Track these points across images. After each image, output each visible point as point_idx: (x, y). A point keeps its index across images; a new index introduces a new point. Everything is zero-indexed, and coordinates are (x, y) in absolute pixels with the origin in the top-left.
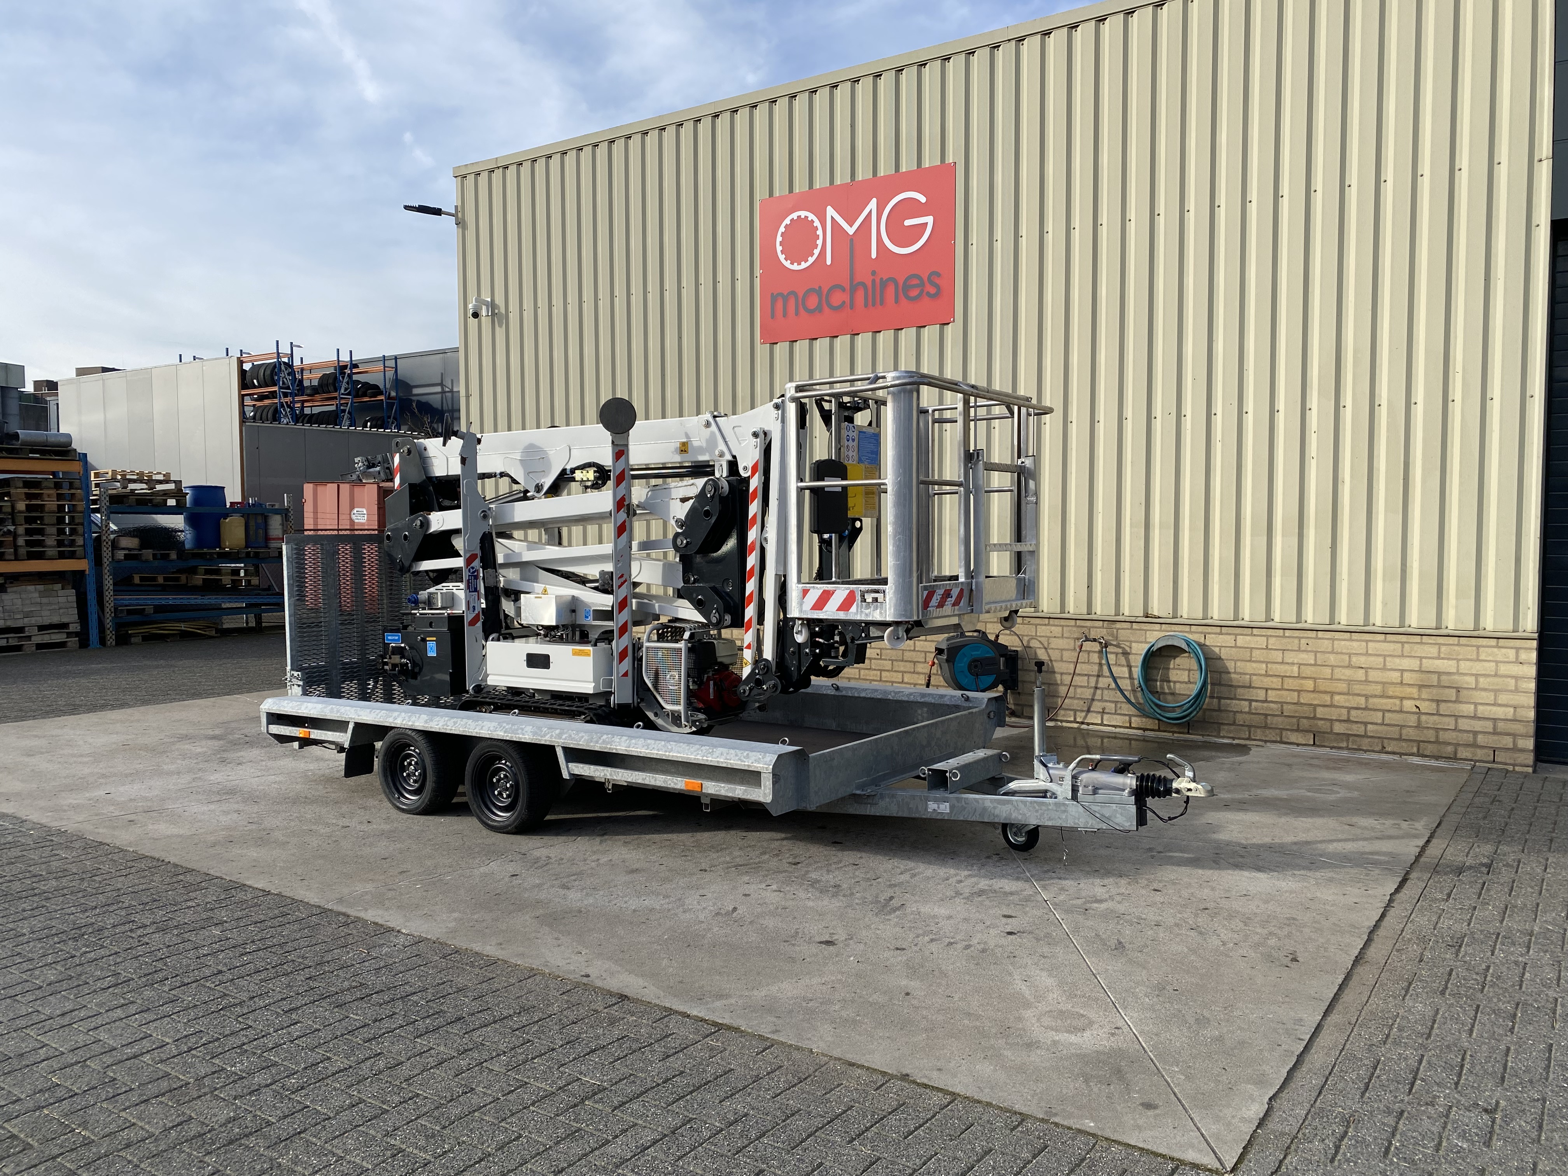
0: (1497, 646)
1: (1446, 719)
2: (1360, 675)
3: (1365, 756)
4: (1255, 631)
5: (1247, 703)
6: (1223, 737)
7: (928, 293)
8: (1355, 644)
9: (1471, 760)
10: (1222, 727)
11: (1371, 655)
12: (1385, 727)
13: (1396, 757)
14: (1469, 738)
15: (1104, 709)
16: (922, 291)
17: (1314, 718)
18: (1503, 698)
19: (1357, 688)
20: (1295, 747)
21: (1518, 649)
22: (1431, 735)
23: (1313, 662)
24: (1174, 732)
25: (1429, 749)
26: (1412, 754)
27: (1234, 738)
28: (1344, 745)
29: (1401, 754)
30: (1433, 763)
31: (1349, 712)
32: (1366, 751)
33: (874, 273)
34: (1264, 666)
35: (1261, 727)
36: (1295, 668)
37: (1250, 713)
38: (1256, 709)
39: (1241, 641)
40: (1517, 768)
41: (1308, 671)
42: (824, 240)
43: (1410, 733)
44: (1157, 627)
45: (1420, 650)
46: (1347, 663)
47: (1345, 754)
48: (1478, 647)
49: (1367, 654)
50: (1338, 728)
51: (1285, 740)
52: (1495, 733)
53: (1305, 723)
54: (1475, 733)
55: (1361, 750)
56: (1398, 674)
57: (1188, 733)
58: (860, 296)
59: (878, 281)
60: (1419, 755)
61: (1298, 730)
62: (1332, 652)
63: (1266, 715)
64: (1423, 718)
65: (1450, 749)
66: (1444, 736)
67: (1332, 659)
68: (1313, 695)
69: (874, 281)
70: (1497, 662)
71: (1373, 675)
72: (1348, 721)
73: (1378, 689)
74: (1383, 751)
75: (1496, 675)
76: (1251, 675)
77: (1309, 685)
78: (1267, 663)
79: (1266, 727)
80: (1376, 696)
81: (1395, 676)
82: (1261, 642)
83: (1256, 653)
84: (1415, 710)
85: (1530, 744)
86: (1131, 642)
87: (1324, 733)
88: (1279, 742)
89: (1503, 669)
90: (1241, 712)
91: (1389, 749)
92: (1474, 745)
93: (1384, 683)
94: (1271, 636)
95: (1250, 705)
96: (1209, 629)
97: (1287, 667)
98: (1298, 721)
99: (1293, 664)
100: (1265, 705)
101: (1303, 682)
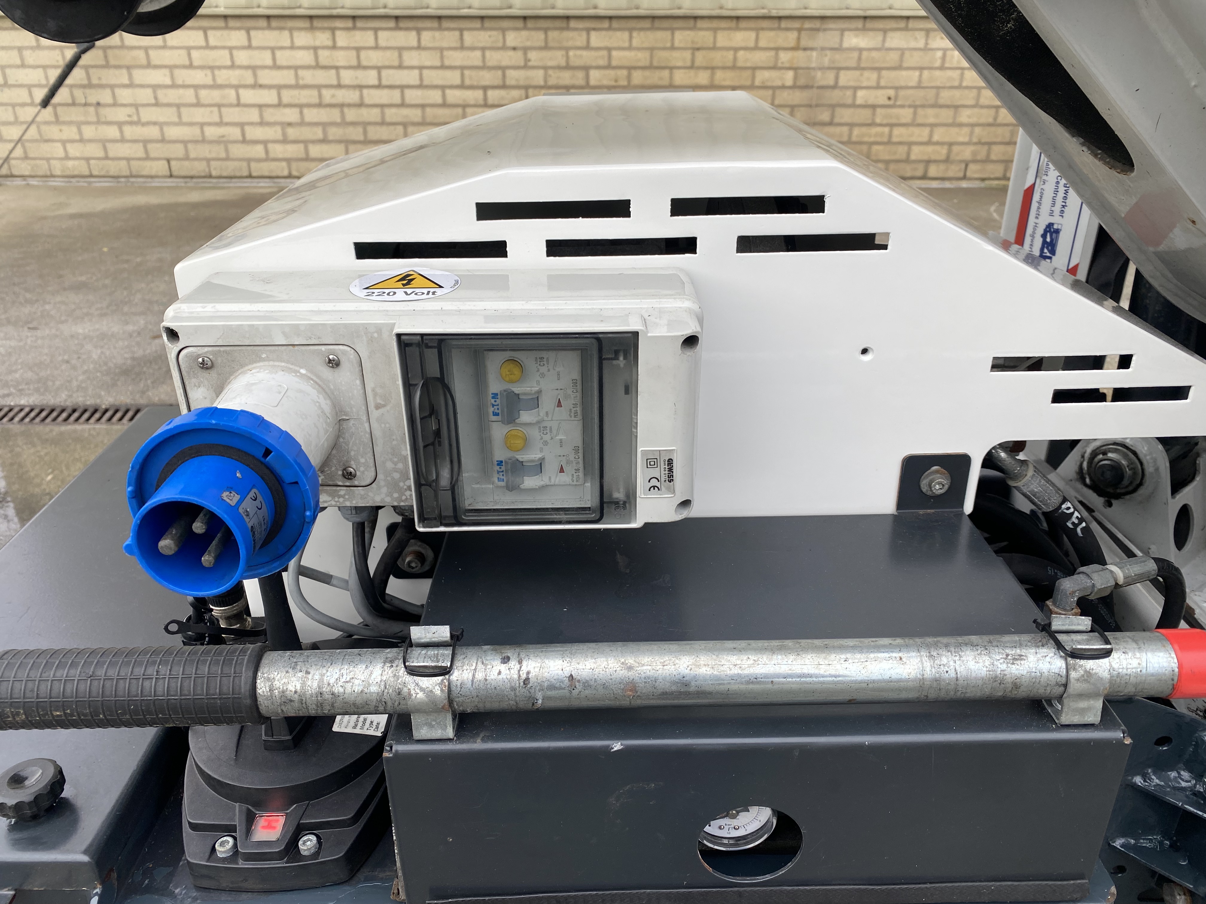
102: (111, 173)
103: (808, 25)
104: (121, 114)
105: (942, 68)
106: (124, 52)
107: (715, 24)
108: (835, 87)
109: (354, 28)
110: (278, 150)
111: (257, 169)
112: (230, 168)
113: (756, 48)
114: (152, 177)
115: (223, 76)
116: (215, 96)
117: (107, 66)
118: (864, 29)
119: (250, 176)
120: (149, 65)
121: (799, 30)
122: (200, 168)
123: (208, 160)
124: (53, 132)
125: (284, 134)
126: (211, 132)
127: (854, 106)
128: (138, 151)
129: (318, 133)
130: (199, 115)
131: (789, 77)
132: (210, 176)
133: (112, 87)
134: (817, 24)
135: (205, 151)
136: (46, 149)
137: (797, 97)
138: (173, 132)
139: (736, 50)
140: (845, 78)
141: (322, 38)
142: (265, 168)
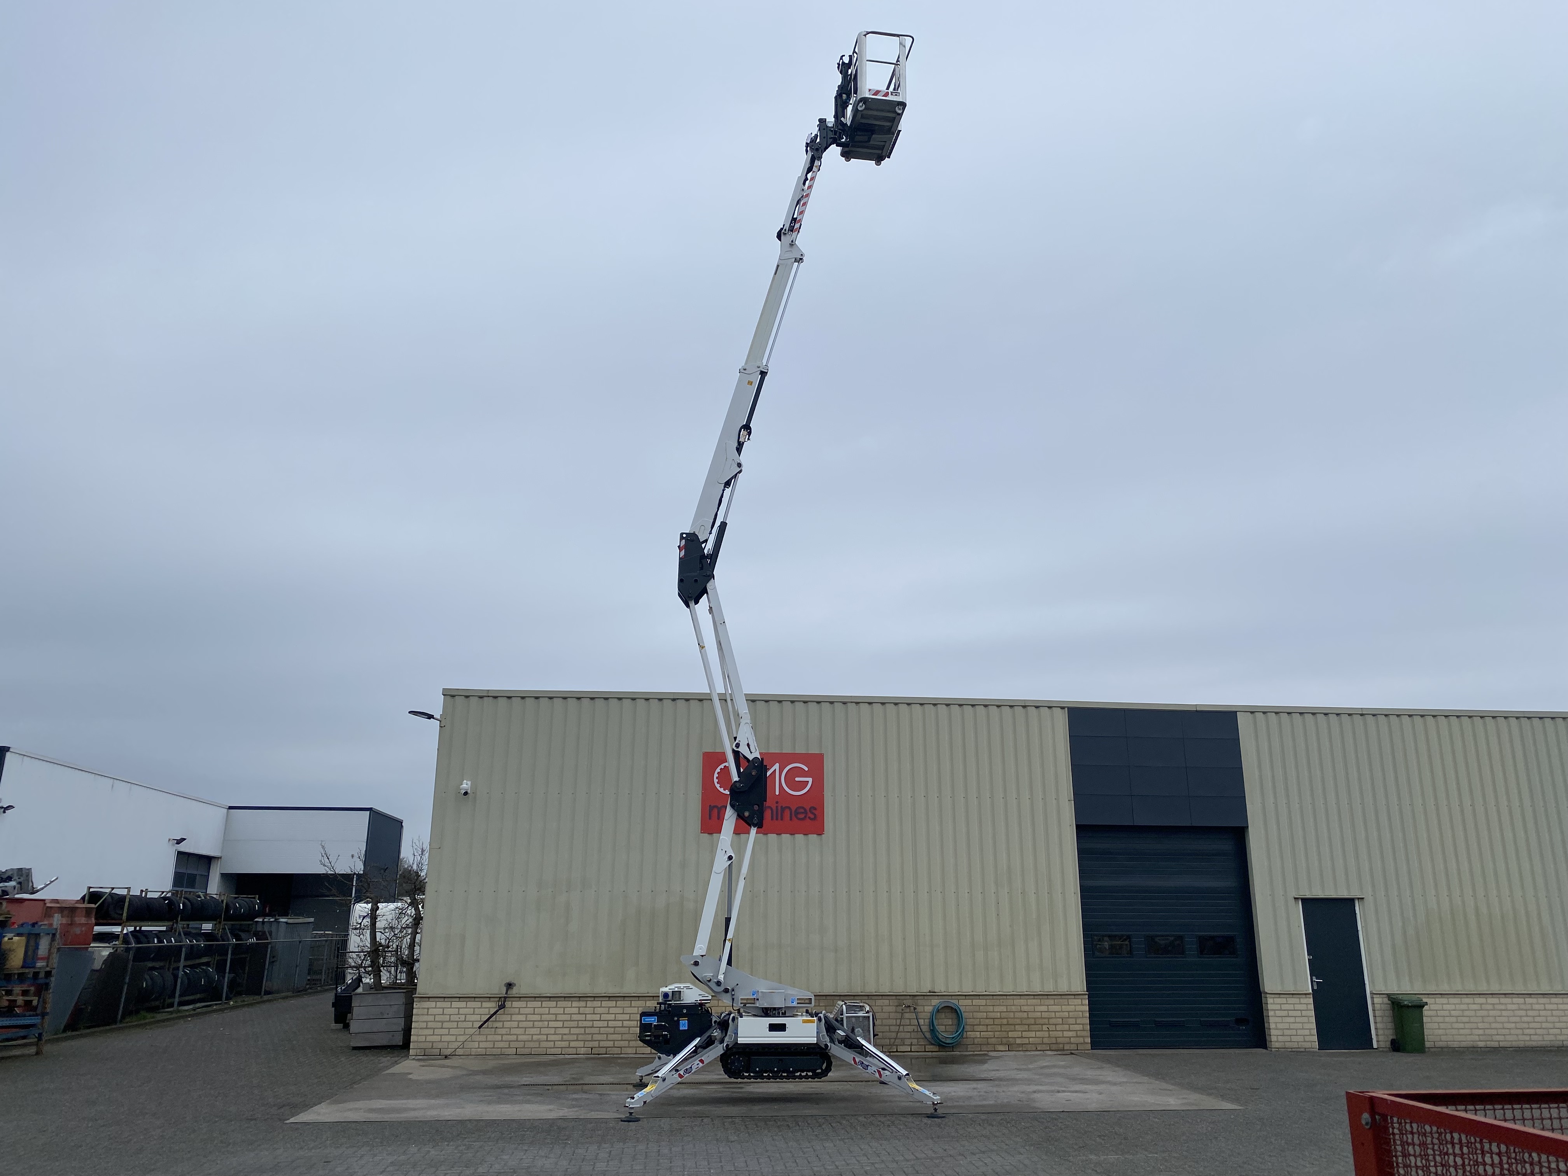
0: (1075, 999)
1: (1059, 1032)
2: (1025, 1015)
3: (1029, 1053)
4: (981, 997)
5: (979, 1033)
6: (969, 1051)
7: (810, 818)
8: (1022, 1000)
9: (1070, 1050)
10: (969, 1046)
11: (1029, 1005)
12: (1036, 1039)
13: (1042, 1052)
14: (1067, 1040)
15: (912, 1043)
16: (805, 817)
17: (1008, 1037)
18: (1079, 1021)
19: (1024, 1022)
20: (1001, 1052)
21: (1082, 999)
22: (1054, 1041)
23: (1006, 1011)
24: (946, 1052)
25: (1054, 1047)
26: (1047, 1050)
27: (974, 1051)
28: (1021, 1049)
29: (1043, 1051)
30: (1056, 1053)
31: (1022, 1033)
32: (1030, 1051)
33: (777, 802)
34: (985, 1014)
35: (985, 1044)
36: (999, 1014)
37: (980, 1038)
38: (983, 1035)
39: (976, 1002)
40: (1086, 1051)
41: (1004, 1015)
43: (1046, 1041)
44: (937, 997)
45: (1048, 1002)
46: (1019, 1010)
47: (1021, 1053)
48: (1068, 999)
49: (1027, 1005)
50: (1018, 1041)
51: (996, 1049)
52: (1077, 1036)
53: (1004, 1040)
54: (1070, 1038)
55: (1028, 1051)
56: (1040, 1014)
57: (953, 1051)
58: (768, 813)
59: (779, 808)
60: (1050, 1050)
61: (1001, 1044)
62: (1014, 1005)
63: (988, 1038)
64: (1051, 1033)
65: (1061, 1046)
66: (1059, 1040)
67: (1014, 1008)
68: (1007, 1026)
69: (776, 809)
70: (1075, 1005)
71: (1031, 1015)
72: (1022, 1037)
73: (1033, 1021)
74: (1037, 1050)
75: (1075, 1011)
76: (979, 1018)
77: (1005, 1021)
78: (987, 1012)
79: (988, 1044)
80: (1032, 1024)
81: (1038, 1015)
82: (983, 1002)
83: (982, 1008)
84: (1047, 1029)
85: (1088, 1040)
86: (924, 1006)
87: (1012, 1044)
88: (994, 1051)
89: (1078, 1008)
90: (976, 1038)
91: (1038, 1049)
92: (1070, 1043)
93: (1035, 1018)
94: (987, 999)
95: (980, 1034)
96: (961, 997)
97: (995, 1014)
98: (1001, 1040)
99: (998, 1012)
100: (987, 1033)
101: (1002, 1020)
102: (494, 1054)
104: (503, 1031)
106: (512, 1009)
109: (594, 1000)
110: (558, 1044)
111: (549, 1051)
112: (540, 1051)
114: (508, 1055)
115: (544, 1017)
116: (540, 1024)
117: (504, 1014)
119: (546, 1054)
120: (519, 1014)
122: (527, 1051)
123: (532, 1048)
124: (478, 1038)
125: (562, 1038)
126: (535, 1037)
128: (506, 1045)
129: (575, 1037)
130: (533, 1031)
132: (531, 1055)
133: (503, 1021)
135: (532, 1045)
136: (471, 1045)
138: (521, 1038)
141: (582, 1004)
142: (553, 1051)
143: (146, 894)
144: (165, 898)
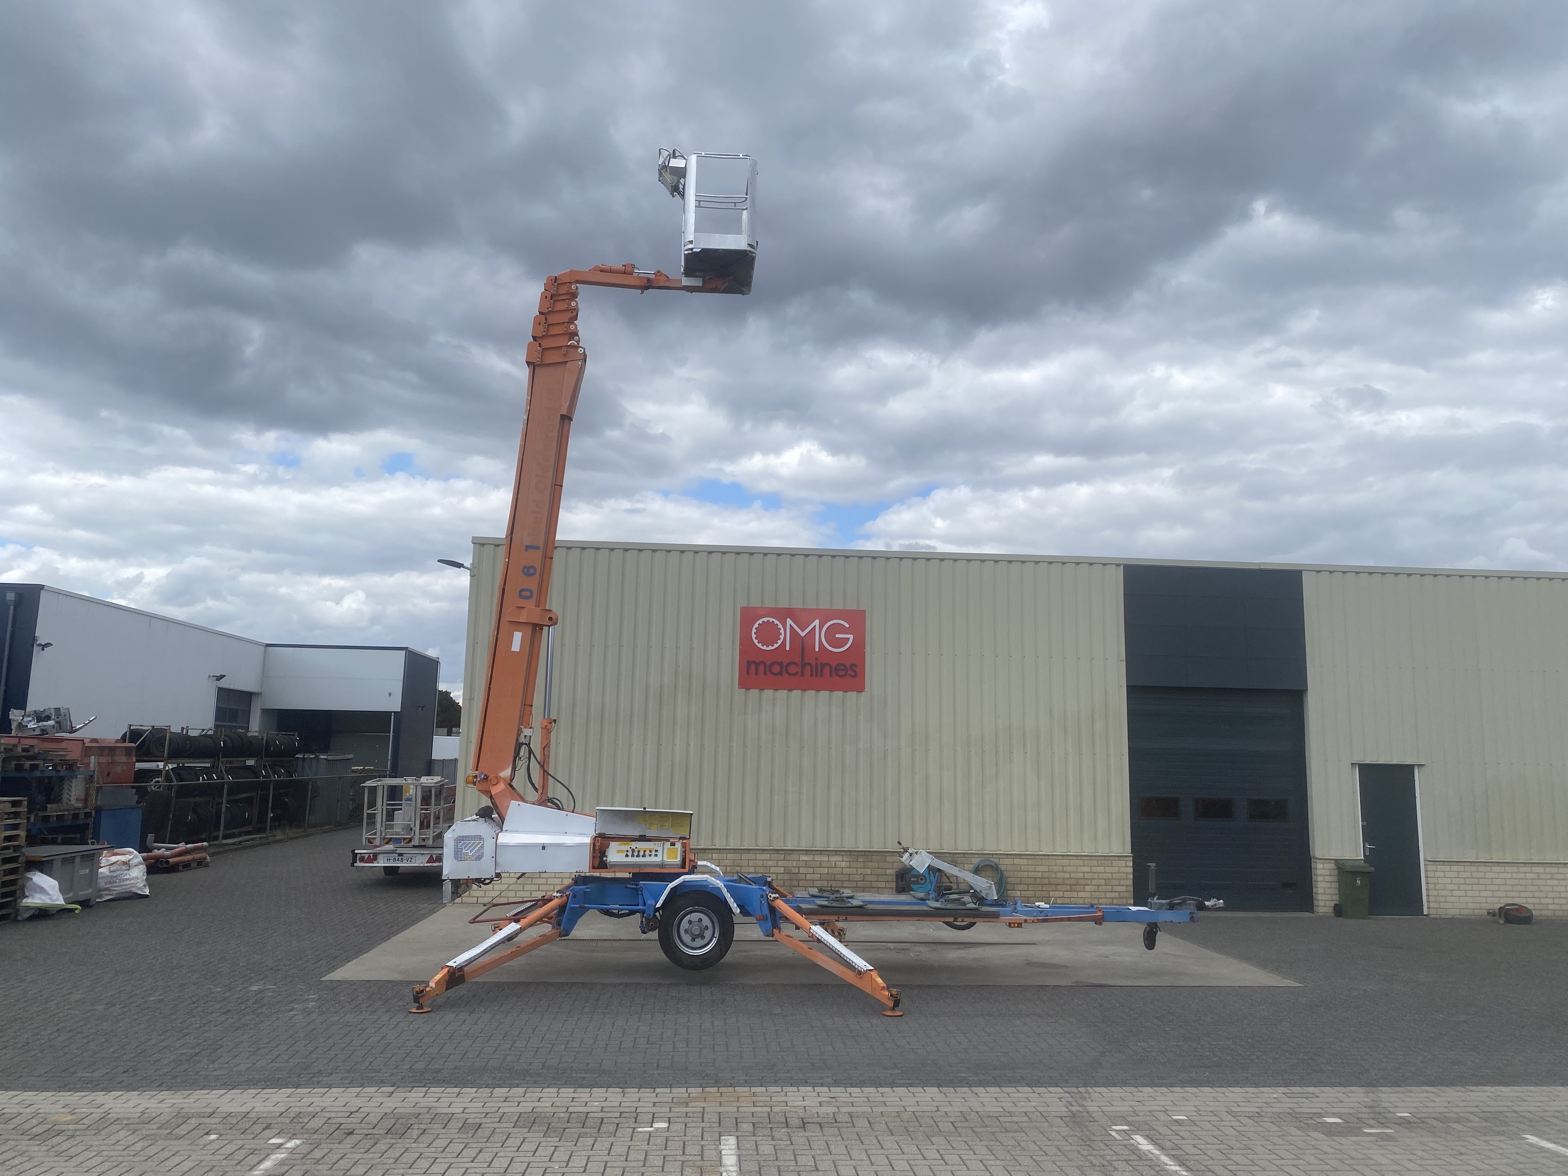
0: (1119, 860)
1: (1102, 893)
2: (1067, 875)
4: (1021, 857)
5: (1019, 892)
7: (850, 675)
8: (1064, 861)
12: (1078, 899)
14: (1110, 901)
16: (845, 674)
17: (1049, 897)
18: (1122, 882)
19: (1066, 881)
21: (1126, 861)
22: (1096, 901)
23: (1047, 871)
31: (1063, 892)
33: (817, 659)
34: (1026, 873)
36: (1040, 873)
37: (1020, 896)
38: (1023, 894)
39: (1017, 861)
41: (1046, 875)
42: (785, 636)
43: (1088, 901)
44: (977, 856)
45: (1091, 863)
46: (1062, 871)
48: (1111, 861)
49: (1070, 865)
52: (1119, 898)
54: (1112, 898)
58: (808, 670)
59: (819, 664)
62: (1055, 865)
63: (1028, 897)
64: (1093, 893)
66: (1102, 901)
67: (1055, 869)
68: (1047, 886)
69: (816, 663)
70: (1119, 867)
71: (1073, 875)
72: (1063, 897)
73: (1074, 881)
75: (1119, 873)
76: (1020, 877)
77: (1046, 881)
78: (1027, 871)
80: (1074, 884)
81: (1081, 875)
82: (1025, 862)
83: (1023, 867)
84: (1090, 889)
85: (1131, 901)
86: (964, 864)
89: (1122, 869)
90: (1017, 897)
93: (1077, 879)
94: (1028, 859)
95: (1021, 893)
96: (1001, 856)
97: (1037, 873)
99: (1039, 871)
100: (1027, 891)
101: (1043, 880)
103: (788, 852)
104: (541, 881)
105: (835, 867)
107: (755, 852)
108: (799, 873)
113: (770, 860)
118: (807, 854)
121: (785, 854)
124: (515, 887)
127: (806, 880)
131: (782, 870)
134: (791, 852)
136: (508, 894)
137: (787, 877)
139: (763, 860)
140: (802, 870)
143: (187, 731)
144: (205, 736)
